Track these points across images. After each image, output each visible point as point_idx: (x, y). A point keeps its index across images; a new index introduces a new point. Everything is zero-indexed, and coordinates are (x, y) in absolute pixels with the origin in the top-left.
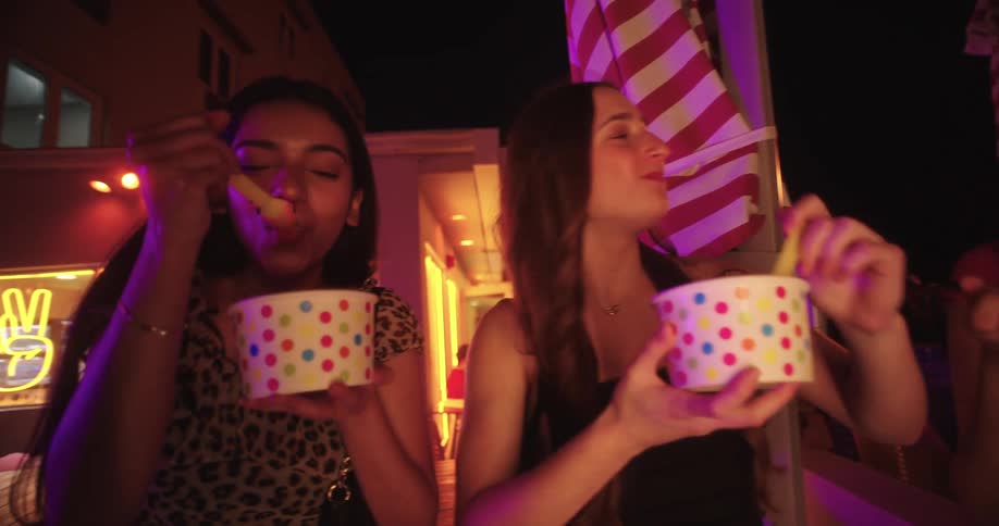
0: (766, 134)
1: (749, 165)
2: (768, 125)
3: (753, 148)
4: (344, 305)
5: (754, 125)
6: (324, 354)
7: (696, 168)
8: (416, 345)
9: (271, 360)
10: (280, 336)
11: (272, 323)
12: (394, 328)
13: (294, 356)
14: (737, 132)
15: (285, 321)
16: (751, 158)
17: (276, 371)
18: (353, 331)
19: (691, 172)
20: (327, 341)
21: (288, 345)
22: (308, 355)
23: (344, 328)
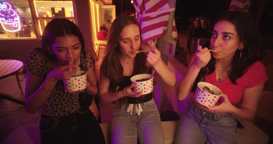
0: (173, 10)
1: (166, 18)
2: (174, 7)
3: (168, 13)
4: (82, 78)
6: (78, 86)
9: (70, 87)
10: (72, 83)
11: (70, 81)
13: (74, 86)
15: (72, 81)
16: (168, 16)
17: (71, 88)
18: (83, 81)
19: (154, 16)
20: (79, 84)
21: (73, 85)
22: (76, 86)
23: (82, 81)
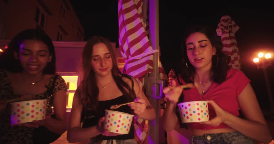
0: (157, 51)
1: (151, 58)
2: (157, 49)
4: (38, 103)
5: (154, 49)
6: (31, 114)
7: (141, 57)
8: (65, 89)
9: (19, 116)
10: (21, 111)
11: (19, 108)
12: (59, 84)
13: (24, 115)
14: (150, 50)
15: (23, 107)
16: (152, 56)
18: (40, 108)
19: (140, 58)
20: (33, 111)
21: (23, 113)
22: (28, 115)
23: (37, 108)
